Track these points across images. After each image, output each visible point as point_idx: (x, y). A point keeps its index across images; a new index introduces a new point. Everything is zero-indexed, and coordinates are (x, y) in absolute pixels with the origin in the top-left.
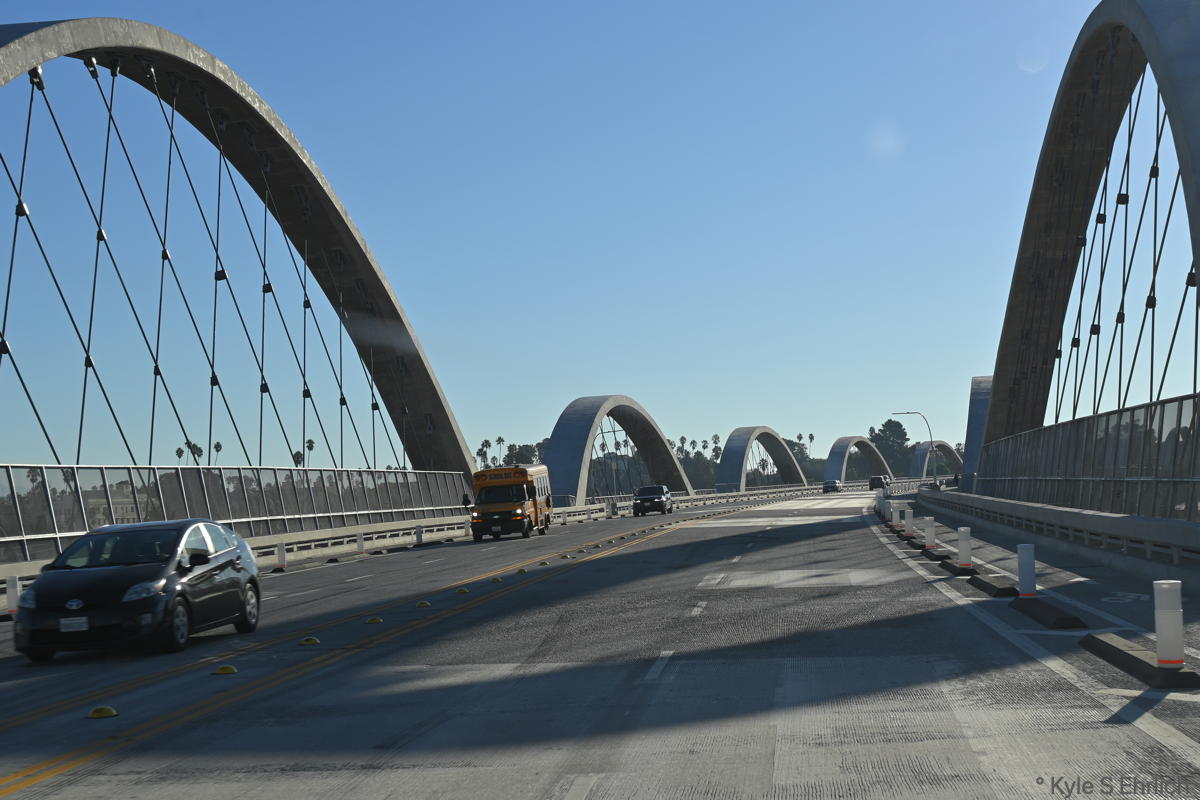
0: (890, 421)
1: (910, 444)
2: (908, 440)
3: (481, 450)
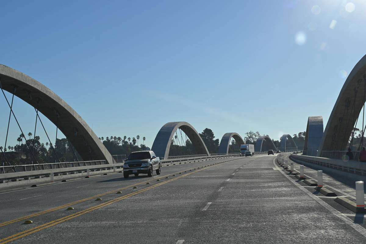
0: (207, 129)
1: (214, 139)
2: (214, 137)
3: (19, 138)
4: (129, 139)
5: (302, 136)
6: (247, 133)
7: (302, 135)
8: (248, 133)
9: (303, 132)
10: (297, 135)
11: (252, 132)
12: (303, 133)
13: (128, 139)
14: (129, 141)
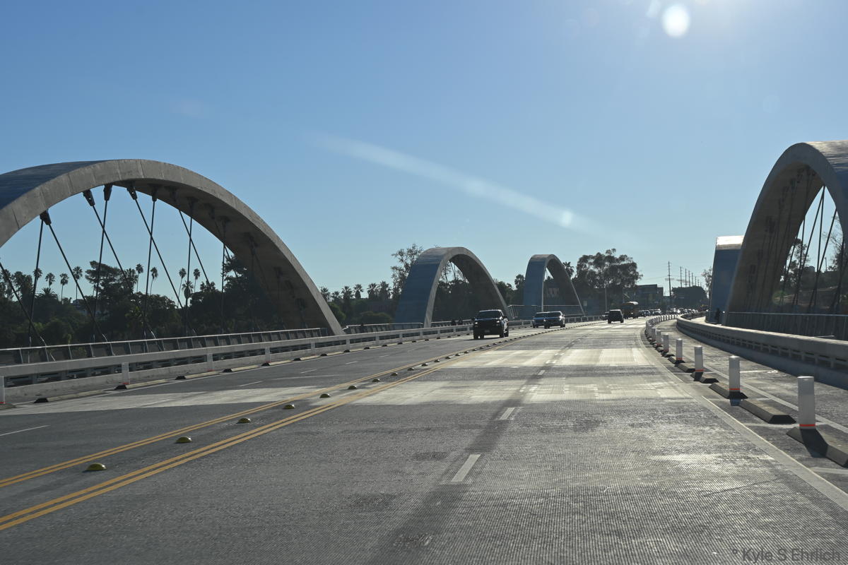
4: (50, 277)
5: (592, 268)
6: (401, 253)
7: (591, 264)
8: (405, 251)
9: (594, 254)
10: (574, 265)
11: (418, 248)
12: (593, 257)
13: (47, 277)
14: (50, 284)
